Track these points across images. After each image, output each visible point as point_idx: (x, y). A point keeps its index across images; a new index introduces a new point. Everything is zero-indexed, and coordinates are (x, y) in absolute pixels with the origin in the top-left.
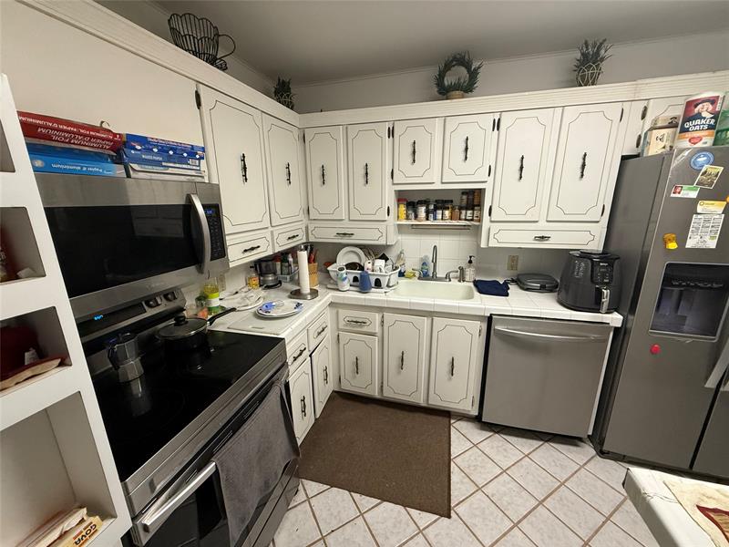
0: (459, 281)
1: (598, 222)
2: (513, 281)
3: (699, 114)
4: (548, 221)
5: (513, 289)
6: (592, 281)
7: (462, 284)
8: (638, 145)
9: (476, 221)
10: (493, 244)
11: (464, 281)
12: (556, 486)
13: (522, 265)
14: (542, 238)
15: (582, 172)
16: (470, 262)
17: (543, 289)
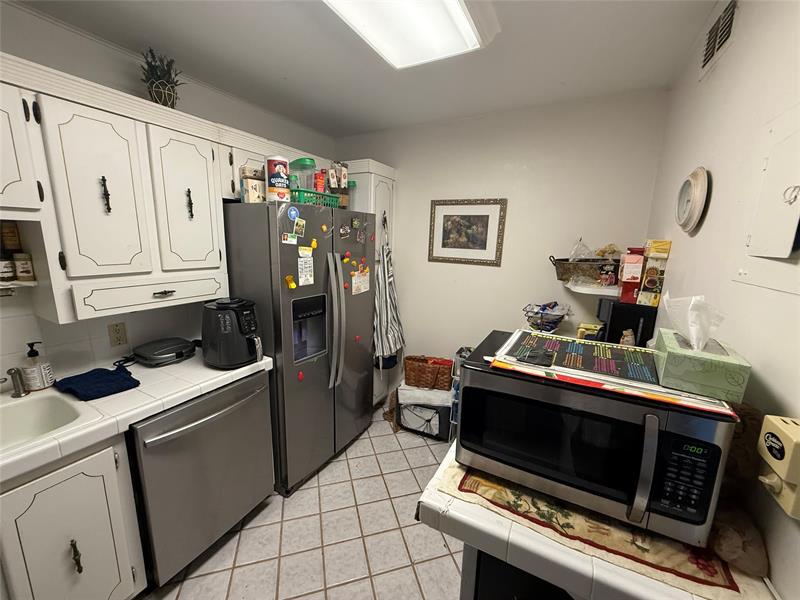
0: (17, 395)
1: (218, 268)
2: (127, 360)
3: (279, 173)
4: (164, 271)
5: (135, 371)
6: (242, 333)
7: (25, 399)
8: (233, 190)
9: (24, 279)
10: (84, 314)
11: (28, 392)
12: (276, 567)
13: (133, 335)
14: (165, 294)
15: (191, 211)
16: (33, 354)
17: (181, 357)
